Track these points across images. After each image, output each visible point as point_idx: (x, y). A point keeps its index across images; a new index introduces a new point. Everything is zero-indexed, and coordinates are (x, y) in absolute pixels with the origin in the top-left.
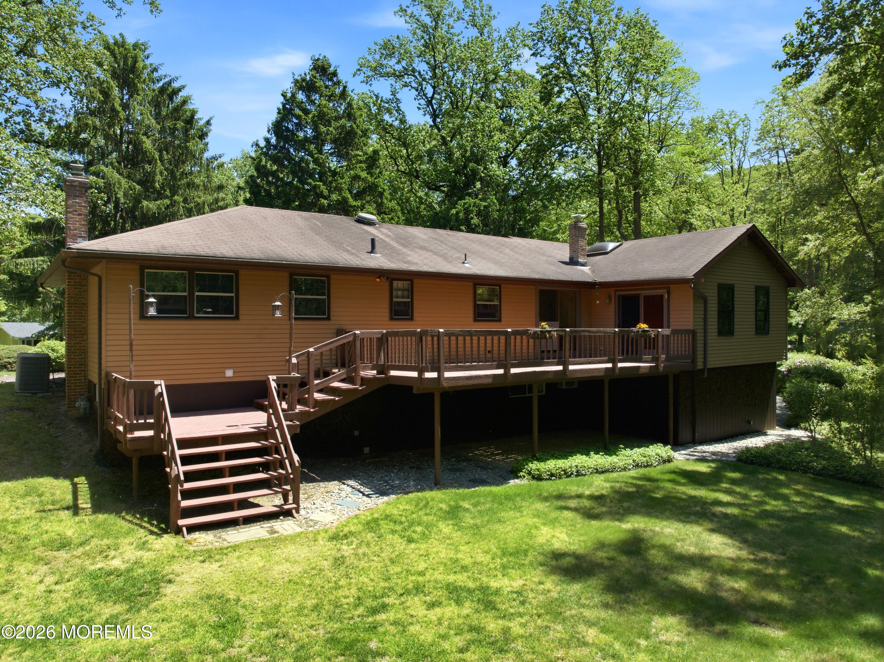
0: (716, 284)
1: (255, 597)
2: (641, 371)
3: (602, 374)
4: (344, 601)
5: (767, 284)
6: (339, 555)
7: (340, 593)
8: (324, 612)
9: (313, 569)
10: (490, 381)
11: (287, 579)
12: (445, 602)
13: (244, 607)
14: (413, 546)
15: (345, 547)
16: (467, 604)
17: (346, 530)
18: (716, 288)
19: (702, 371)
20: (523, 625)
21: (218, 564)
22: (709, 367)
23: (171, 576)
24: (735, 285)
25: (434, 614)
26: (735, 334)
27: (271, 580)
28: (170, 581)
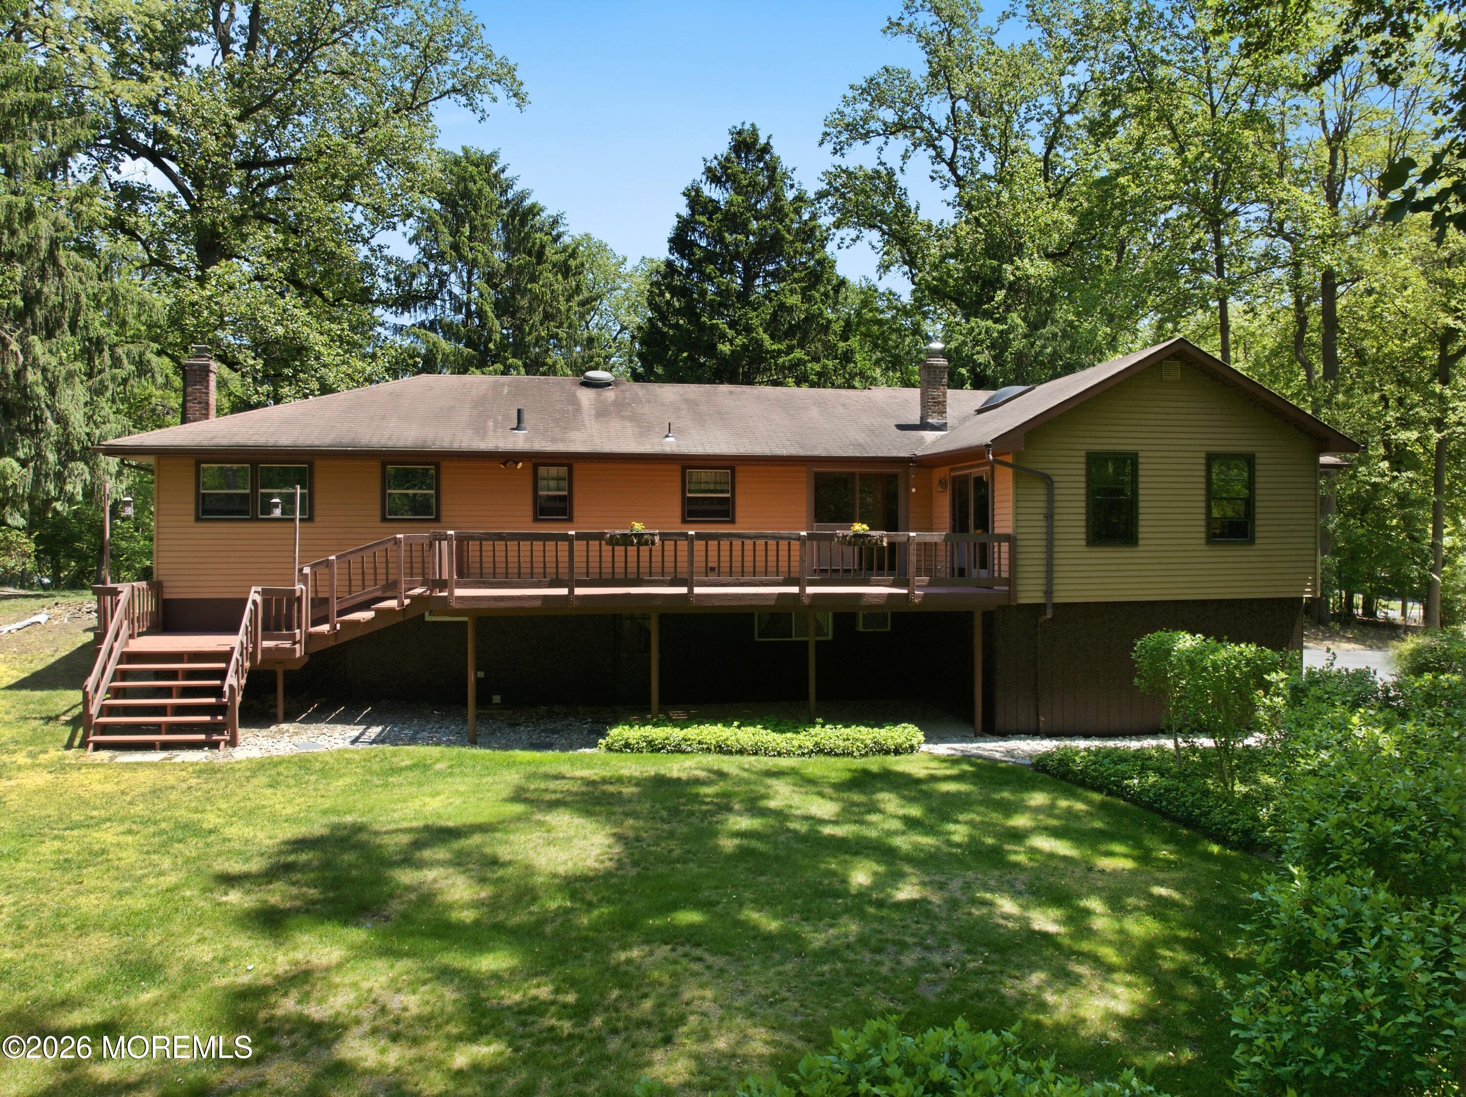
0: (1083, 453)
2: (864, 602)
3: (772, 603)
5: (1250, 449)
10: (538, 604)
18: (1083, 460)
19: (1036, 608)
22: (1056, 600)
24: (1141, 454)
26: (1140, 542)
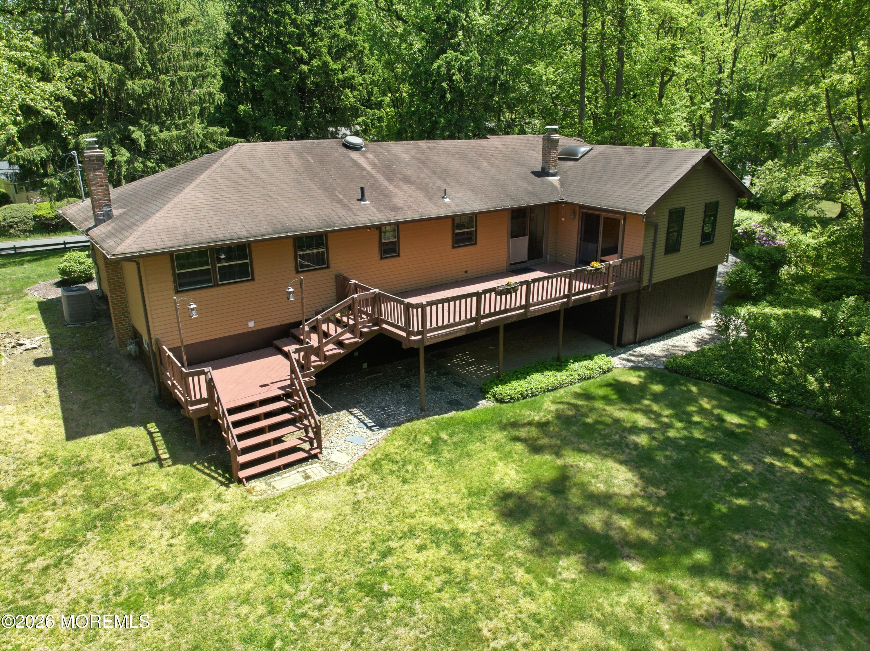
1: (305, 544)
4: (364, 545)
6: (356, 500)
7: (360, 538)
8: (351, 556)
9: (339, 515)
11: (323, 526)
12: (429, 545)
13: (300, 554)
14: (406, 487)
15: (359, 491)
16: (444, 547)
17: (358, 472)
19: (646, 287)
20: (478, 566)
21: (275, 514)
22: (653, 282)
23: (246, 528)
25: (421, 557)
26: (681, 249)
27: (313, 527)
28: (246, 532)
